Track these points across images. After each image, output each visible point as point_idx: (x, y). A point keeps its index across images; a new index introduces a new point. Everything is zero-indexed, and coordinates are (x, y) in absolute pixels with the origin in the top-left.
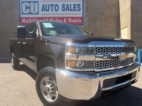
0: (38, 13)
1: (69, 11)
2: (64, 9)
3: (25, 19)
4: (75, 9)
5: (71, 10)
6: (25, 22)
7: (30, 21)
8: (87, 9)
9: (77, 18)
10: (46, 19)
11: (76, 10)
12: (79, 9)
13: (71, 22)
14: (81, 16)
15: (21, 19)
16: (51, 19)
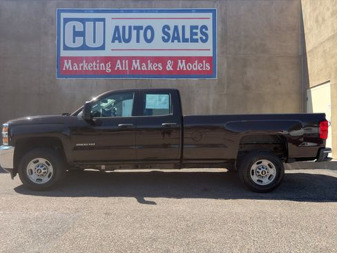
0: (103, 48)
1: (179, 41)
2: (166, 37)
3: (70, 61)
4: (195, 37)
5: (185, 40)
6: (71, 69)
7: (82, 67)
8: (224, 38)
9: (200, 59)
10: (124, 61)
11: (196, 41)
12: (204, 38)
13: (185, 69)
14: (210, 54)
15: (60, 61)
16: (136, 62)
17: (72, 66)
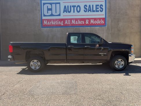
0: (59, 15)
1: (91, 12)
2: (86, 10)
3: (46, 21)
5: (94, 11)
6: (47, 24)
7: (51, 23)
8: (110, 10)
9: (100, 19)
10: (68, 21)
11: (98, 11)
12: (101, 10)
13: (93, 23)
14: (104, 17)
15: (42, 21)
16: (73, 21)
17: (47, 23)
